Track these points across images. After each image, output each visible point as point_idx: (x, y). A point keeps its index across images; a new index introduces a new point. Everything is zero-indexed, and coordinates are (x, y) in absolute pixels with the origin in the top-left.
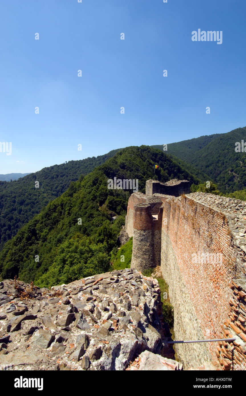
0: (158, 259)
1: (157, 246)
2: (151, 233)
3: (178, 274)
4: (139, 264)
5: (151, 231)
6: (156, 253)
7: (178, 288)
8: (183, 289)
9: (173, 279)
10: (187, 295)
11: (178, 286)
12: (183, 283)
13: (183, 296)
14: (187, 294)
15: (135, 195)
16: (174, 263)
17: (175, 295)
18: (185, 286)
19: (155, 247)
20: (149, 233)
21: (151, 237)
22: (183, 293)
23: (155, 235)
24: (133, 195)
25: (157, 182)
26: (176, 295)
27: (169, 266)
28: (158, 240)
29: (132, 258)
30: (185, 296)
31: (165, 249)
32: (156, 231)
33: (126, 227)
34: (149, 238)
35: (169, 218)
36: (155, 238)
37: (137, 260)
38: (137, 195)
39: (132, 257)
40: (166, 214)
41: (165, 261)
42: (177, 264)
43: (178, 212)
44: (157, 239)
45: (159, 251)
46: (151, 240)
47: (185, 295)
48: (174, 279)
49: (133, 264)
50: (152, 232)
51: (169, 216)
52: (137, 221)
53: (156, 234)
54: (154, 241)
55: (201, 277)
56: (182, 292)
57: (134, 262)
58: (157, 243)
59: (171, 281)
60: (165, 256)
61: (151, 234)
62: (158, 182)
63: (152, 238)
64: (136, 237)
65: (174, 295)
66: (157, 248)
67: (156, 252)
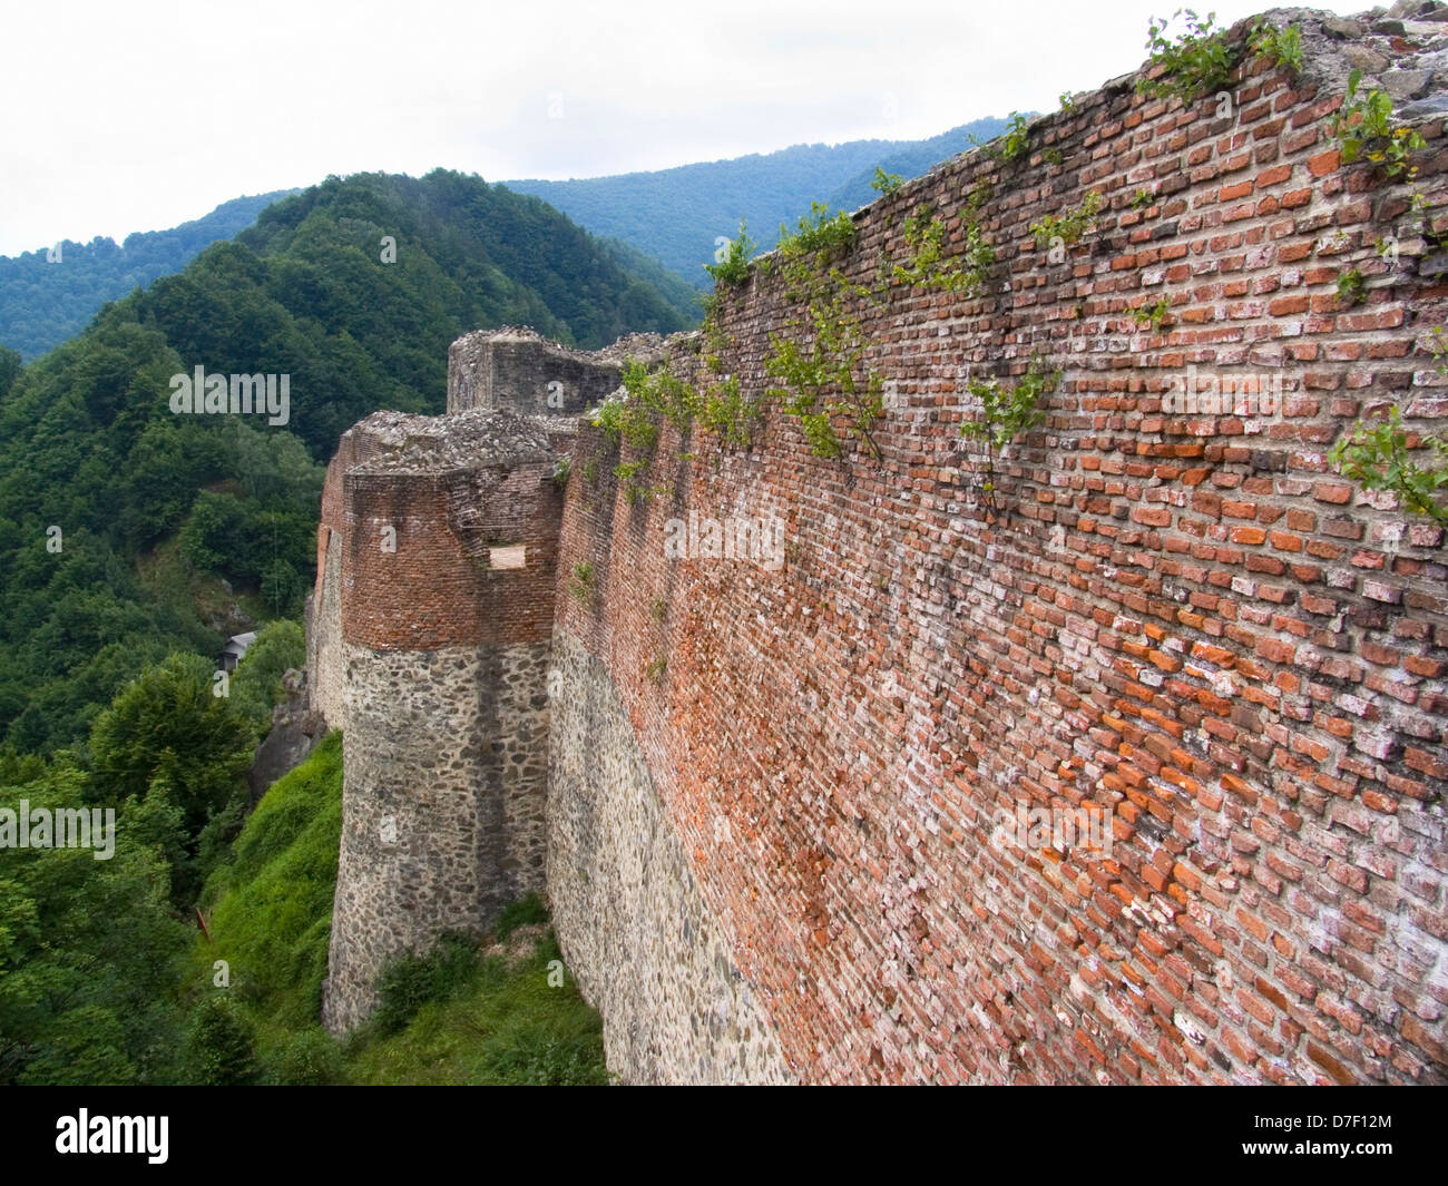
0: (531, 849)
1: (518, 759)
2: (473, 667)
3: (676, 901)
4: (394, 894)
5: (473, 654)
6: (513, 809)
7: (677, 1006)
8: (722, 1006)
9: (634, 956)
10: (756, 1037)
11: (671, 988)
12: (719, 960)
13: (721, 1055)
14: (755, 1031)
15: (370, 429)
16: (646, 835)
17: (651, 1063)
18: (735, 976)
19: (509, 764)
20: (461, 666)
21: (475, 700)
22: (717, 1032)
23: (505, 678)
24: (356, 436)
25: (526, 339)
26: (659, 1063)
27: (601, 879)
28: (527, 716)
29: (342, 860)
30: (735, 1053)
31: (579, 769)
32: (511, 654)
33: (312, 675)
34: (460, 706)
35: (609, 531)
36: (508, 701)
37: (378, 868)
38: (380, 431)
39: (342, 849)
40: (588, 512)
41: (575, 849)
42: (669, 830)
43: (677, 438)
44: (523, 710)
45: (535, 792)
46: (479, 721)
47: (734, 1047)
48: (641, 951)
49: (351, 897)
50: (478, 656)
51: (609, 518)
52: (373, 583)
53: (514, 671)
54: (497, 724)
55: (913, 841)
56: (705, 1029)
57: (353, 887)
58: (525, 736)
59: (624, 969)
60: (575, 816)
61: (478, 673)
62: (531, 337)
63: (487, 704)
64: (368, 708)
65: (643, 1063)
66: (520, 769)
67: (515, 797)
